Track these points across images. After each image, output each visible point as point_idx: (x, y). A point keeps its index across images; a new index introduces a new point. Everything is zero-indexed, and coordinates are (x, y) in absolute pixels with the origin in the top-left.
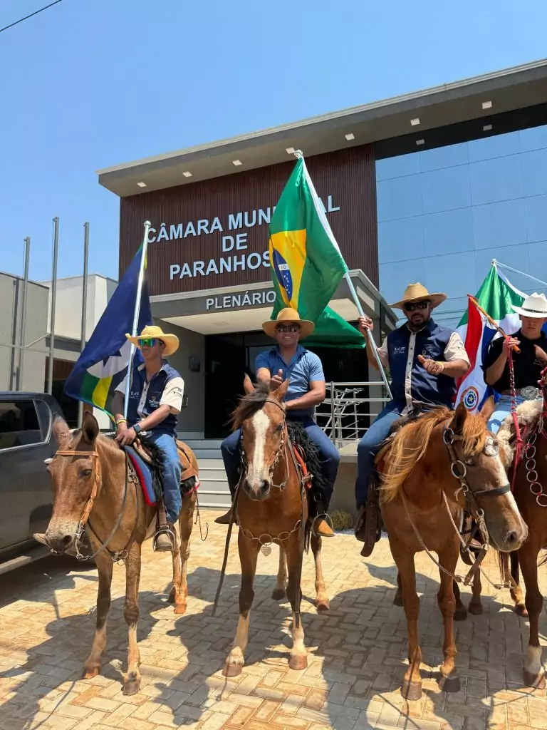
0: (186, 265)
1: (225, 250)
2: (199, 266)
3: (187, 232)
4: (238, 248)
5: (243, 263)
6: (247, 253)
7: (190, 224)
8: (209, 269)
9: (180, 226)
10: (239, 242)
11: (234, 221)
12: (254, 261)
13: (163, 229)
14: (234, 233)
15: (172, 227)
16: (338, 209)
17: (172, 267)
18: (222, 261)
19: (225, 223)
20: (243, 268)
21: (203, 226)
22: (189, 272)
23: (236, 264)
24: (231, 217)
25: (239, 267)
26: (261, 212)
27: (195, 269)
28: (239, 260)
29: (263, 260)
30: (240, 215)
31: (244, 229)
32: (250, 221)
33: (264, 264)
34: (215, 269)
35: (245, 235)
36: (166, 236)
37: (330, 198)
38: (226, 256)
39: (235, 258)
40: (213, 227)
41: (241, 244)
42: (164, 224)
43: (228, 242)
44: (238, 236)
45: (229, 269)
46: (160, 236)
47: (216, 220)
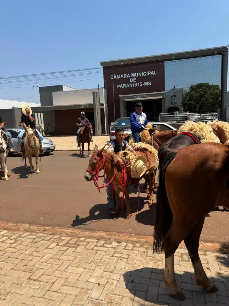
0: (121, 85)
1: (131, 82)
2: (124, 85)
3: (121, 77)
4: (134, 81)
5: (135, 85)
6: (136, 83)
7: (122, 75)
8: (127, 86)
9: (119, 75)
10: (134, 80)
11: (133, 75)
12: (138, 85)
13: (115, 76)
14: (133, 78)
15: (117, 76)
16: (156, 74)
17: (118, 85)
18: (130, 84)
19: (130, 75)
20: (135, 86)
21: (125, 76)
22: (122, 87)
23: (133, 85)
24: (132, 74)
25: (134, 86)
26: (139, 73)
27: (124, 86)
28: (134, 84)
29: (140, 84)
30: (134, 74)
31: (135, 77)
32: (137, 75)
33: (140, 85)
34: (128, 86)
35: (135, 78)
36: (116, 78)
37: (155, 71)
38: (131, 83)
39: (133, 84)
40: (128, 76)
41: (135, 81)
42: (115, 75)
43: (131, 80)
44: (134, 79)
45: (132, 86)
46: (114, 78)
47: (128, 74)
